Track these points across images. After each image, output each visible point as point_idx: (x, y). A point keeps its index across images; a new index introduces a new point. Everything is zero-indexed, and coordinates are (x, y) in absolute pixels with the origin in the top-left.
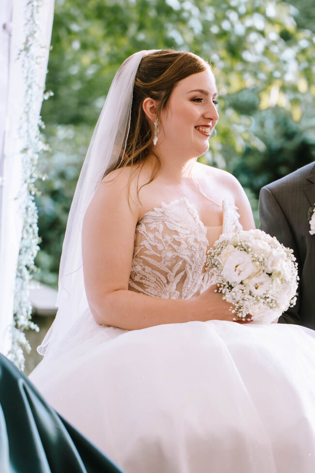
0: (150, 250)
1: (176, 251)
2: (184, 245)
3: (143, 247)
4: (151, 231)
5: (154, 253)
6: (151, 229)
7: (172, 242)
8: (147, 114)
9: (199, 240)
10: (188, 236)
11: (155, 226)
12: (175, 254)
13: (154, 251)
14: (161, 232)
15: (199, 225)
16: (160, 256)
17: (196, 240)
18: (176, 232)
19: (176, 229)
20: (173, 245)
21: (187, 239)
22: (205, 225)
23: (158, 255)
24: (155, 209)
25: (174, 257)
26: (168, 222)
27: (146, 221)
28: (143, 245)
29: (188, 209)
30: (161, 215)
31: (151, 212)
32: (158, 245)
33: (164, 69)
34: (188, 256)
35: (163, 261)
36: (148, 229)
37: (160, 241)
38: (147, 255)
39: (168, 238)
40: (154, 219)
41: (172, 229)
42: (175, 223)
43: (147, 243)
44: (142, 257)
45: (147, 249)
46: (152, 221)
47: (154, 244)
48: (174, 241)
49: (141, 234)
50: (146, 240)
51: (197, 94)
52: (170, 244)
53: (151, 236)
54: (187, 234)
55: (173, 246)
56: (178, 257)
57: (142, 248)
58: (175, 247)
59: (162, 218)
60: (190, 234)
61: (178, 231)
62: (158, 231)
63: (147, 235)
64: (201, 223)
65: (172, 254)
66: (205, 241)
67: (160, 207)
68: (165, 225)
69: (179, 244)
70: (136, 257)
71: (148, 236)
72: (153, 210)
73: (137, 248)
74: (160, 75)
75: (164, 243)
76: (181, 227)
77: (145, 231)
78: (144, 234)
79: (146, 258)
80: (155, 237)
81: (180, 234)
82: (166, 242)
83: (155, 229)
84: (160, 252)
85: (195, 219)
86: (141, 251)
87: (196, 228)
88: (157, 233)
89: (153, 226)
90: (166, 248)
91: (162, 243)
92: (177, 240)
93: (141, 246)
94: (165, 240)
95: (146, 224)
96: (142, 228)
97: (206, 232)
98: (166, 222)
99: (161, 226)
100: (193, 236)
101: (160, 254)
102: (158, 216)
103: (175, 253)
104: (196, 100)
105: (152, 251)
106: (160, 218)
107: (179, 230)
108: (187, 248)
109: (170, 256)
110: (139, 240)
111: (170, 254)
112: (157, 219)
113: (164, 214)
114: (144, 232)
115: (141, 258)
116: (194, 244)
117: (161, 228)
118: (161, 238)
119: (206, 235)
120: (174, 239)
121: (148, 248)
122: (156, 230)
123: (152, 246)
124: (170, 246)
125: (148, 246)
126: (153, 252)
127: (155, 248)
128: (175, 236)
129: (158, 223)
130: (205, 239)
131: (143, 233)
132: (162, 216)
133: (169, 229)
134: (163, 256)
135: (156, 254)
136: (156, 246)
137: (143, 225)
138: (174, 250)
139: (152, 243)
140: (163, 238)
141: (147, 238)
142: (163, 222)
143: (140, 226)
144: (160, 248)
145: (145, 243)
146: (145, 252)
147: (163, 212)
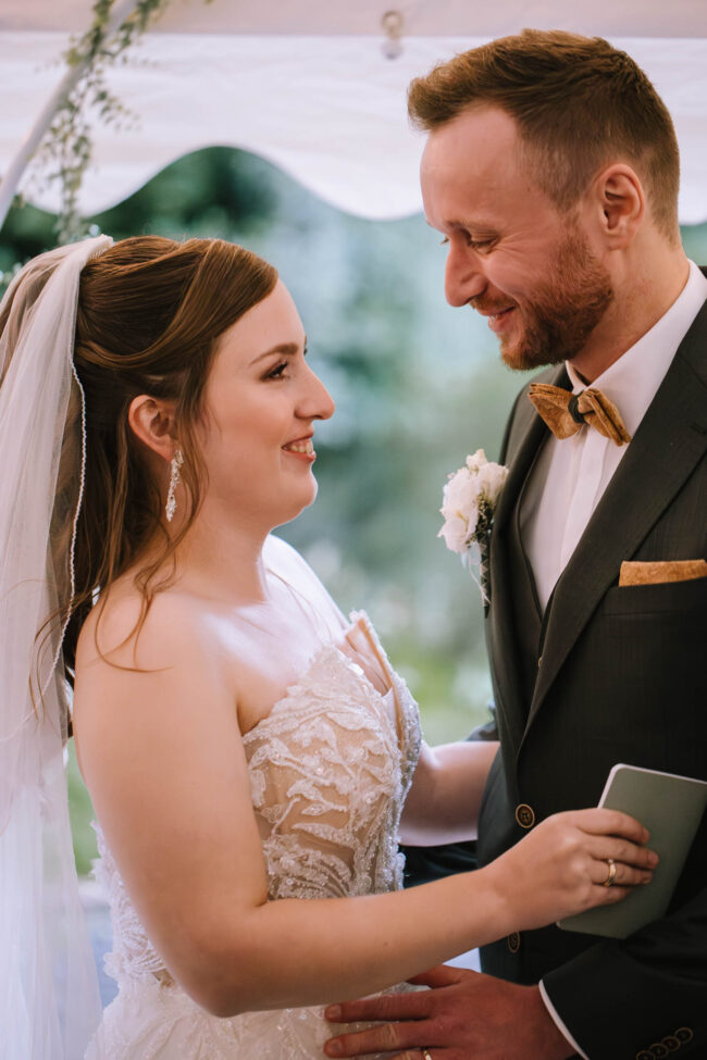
0: (318, 802)
1: (379, 783)
2: (390, 761)
3: (297, 800)
4: (307, 751)
5: (332, 806)
6: (305, 744)
7: (368, 762)
11: (311, 733)
13: (331, 801)
14: (333, 744)
16: (345, 809)
18: (367, 733)
19: (363, 725)
20: (370, 767)
22: (381, 694)
23: (340, 808)
24: (290, 690)
25: (378, 798)
26: (336, 711)
27: (284, 729)
28: (297, 795)
30: (307, 701)
31: (284, 702)
32: (338, 782)
35: (353, 820)
36: (295, 747)
38: (312, 819)
40: (300, 717)
41: (350, 727)
42: (348, 708)
43: (309, 786)
44: (297, 826)
45: (308, 802)
46: (297, 723)
47: (327, 783)
48: (371, 757)
49: (283, 768)
50: (302, 777)
51: (276, 360)
52: (364, 770)
53: (311, 762)
55: (373, 772)
56: (383, 795)
57: (295, 806)
58: (376, 770)
59: (314, 707)
61: (368, 727)
62: (325, 743)
63: (299, 765)
65: (372, 794)
68: (332, 722)
69: (382, 760)
70: (279, 831)
71: (303, 766)
73: (280, 807)
75: (349, 770)
77: (290, 756)
78: (289, 764)
79: (308, 827)
80: (325, 763)
81: (378, 734)
82: (355, 766)
84: (346, 799)
88: (325, 751)
89: (304, 736)
90: (359, 782)
91: (347, 774)
92: (374, 751)
93: (292, 797)
94: (352, 760)
95: (284, 736)
96: (280, 752)
98: (330, 715)
99: (327, 727)
101: (348, 804)
102: (302, 705)
103: (378, 789)
105: (327, 803)
106: (311, 709)
110: (280, 786)
112: (305, 715)
113: (315, 696)
114: (286, 759)
115: (293, 832)
117: (329, 733)
118: (340, 761)
120: (370, 752)
121: (312, 798)
122: (318, 743)
123: (322, 788)
124: (366, 772)
125: (312, 795)
126: (329, 805)
127: (330, 791)
128: (368, 744)
129: (313, 723)
132: (312, 703)
133: (345, 730)
134: (353, 806)
135: (336, 807)
136: (333, 787)
137: (275, 742)
138: (375, 780)
139: (322, 781)
140: (345, 757)
141: (303, 772)
142: (325, 715)
143: (267, 746)
144: (345, 786)
145: (300, 786)
146: (304, 812)
147: (308, 692)
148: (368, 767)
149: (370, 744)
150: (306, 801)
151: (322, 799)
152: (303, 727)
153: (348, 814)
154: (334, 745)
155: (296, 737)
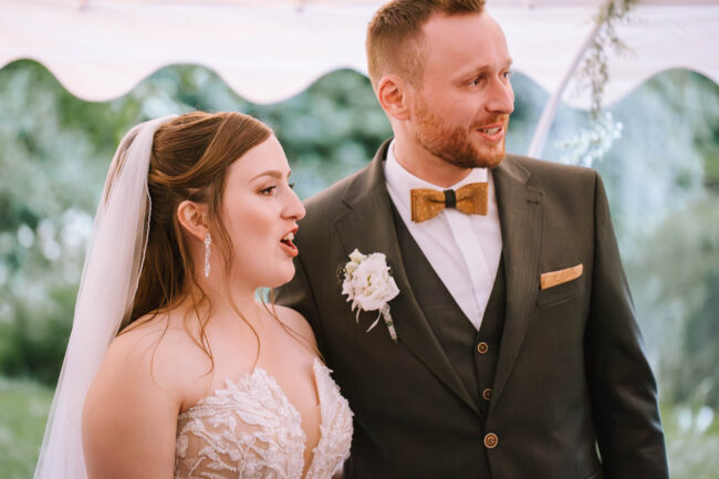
0: (217, 462)
1: (262, 459)
2: (274, 448)
3: (204, 458)
4: (216, 430)
5: (226, 466)
6: (215, 426)
7: (255, 444)
8: (188, 228)
9: (293, 434)
10: (278, 430)
11: (222, 420)
13: (225, 462)
15: (289, 409)
16: (235, 470)
17: (289, 436)
18: (259, 427)
19: (258, 422)
20: (256, 448)
21: (277, 435)
22: (297, 409)
23: (232, 469)
24: (216, 392)
25: (260, 468)
26: (243, 411)
27: (204, 414)
28: (204, 455)
30: (227, 401)
31: (212, 398)
32: (231, 452)
33: (202, 148)
34: (280, 463)
36: (209, 427)
37: (233, 445)
38: (212, 471)
39: (246, 438)
40: (217, 409)
41: (251, 422)
42: (253, 411)
43: (212, 451)
44: (203, 474)
45: (211, 461)
46: (214, 412)
47: (224, 452)
48: (258, 442)
49: (198, 437)
51: (265, 181)
52: (251, 449)
53: (217, 437)
54: (275, 428)
55: (257, 451)
56: (265, 467)
57: (203, 461)
58: (262, 452)
59: (230, 406)
60: (280, 426)
61: (261, 424)
62: (228, 428)
63: (208, 437)
64: (291, 406)
65: (256, 465)
66: (300, 435)
67: (225, 387)
68: (238, 417)
69: (266, 445)
70: (193, 475)
71: (211, 439)
72: (214, 395)
73: (193, 460)
74: (198, 160)
76: (265, 418)
77: (204, 431)
78: (203, 435)
79: (211, 476)
80: (225, 440)
81: (266, 429)
82: (245, 446)
83: (222, 425)
84: (236, 464)
85: (281, 400)
86: (200, 465)
87: (286, 415)
88: (226, 433)
90: (246, 455)
91: (238, 448)
92: (262, 439)
93: (201, 456)
94: (242, 442)
95: (204, 419)
96: (198, 427)
97: (300, 419)
98: (238, 412)
99: (233, 419)
100: (284, 430)
101: (236, 467)
102: (223, 403)
103: (261, 462)
104: (265, 191)
105: (222, 463)
106: (227, 406)
107: (262, 422)
108: (279, 451)
109: (253, 469)
110: (195, 447)
111: (252, 466)
112: (221, 409)
113: (233, 399)
114: (202, 432)
116: (287, 442)
117: (232, 423)
118: (234, 440)
119: (302, 424)
120: (257, 439)
121: (213, 458)
122: (223, 427)
123: (221, 454)
124: (251, 451)
125: (213, 456)
126: (223, 465)
127: (226, 457)
129: (225, 415)
130: (300, 432)
131: (201, 435)
132: (229, 403)
133: (245, 422)
134: (241, 470)
135: (229, 467)
136: (227, 455)
137: (198, 421)
138: (260, 457)
139: (221, 450)
140: (238, 439)
141: (210, 442)
142: (234, 412)
143: (192, 423)
144: (235, 456)
145: (206, 450)
146: (208, 466)
147: (230, 396)
148: (254, 447)
149: (257, 434)
150: (209, 460)
151: (219, 460)
152: (217, 416)
153: (238, 473)
154: (233, 430)
155: (211, 421)
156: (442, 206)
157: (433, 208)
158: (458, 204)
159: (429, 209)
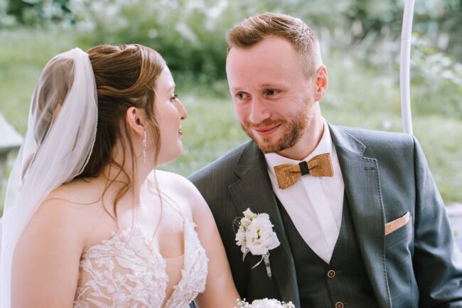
0: (98, 292)
1: (130, 294)
2: (140, 286)
3: (88, 288)
4: (99, 269)
7: (126, 283)
8: (134, 127)
9: (157, 277)
10: (145, 273)
11: (104, 263)
12: (130, 296)
13: (103, 292)
15: (157, 258)
16: (110, 299)
17: (154, 278)
18: (130, 271)
19: (131, 267)
20: (126, 286)
21: (144, 277)
22: (163, 257)
23: (108, 298)
24: (104, 241)
25: (128, 300)
26: (120, 257)
27: (93, 256)
28: (89, 286)
29: (144, 239)
30: (110, 248)
31: (99, 246)
32: (108, 286)
34: (145, 297)
35: (114, 304)
36: (95, 266)
37: (110, 282)
39: (120, 277)
40: (102, 254)
41: (125, 266)
42: (128, 258)
43: (95, 284)
44: (88, 299)
45: (94, 291)
46: (100, 256)
47: (103, 285)
48: (128, 282)
50: (93, 279)
54: (143, 272)
55: (127, 288)
56: (132, 301)
57: (89, 290)
58: (130, 288)
59: (112, 252)
60: (148, 271)
62: (107, 269)
63: (94, 273)
64: (160, 256)
65: (125, 297)
66: (164, 277)
67: (111, 238)
68: (115, 261)
69: (134, 285)
70: (81, 299)
71: (95, 275)
73: (81, 289)
76: (136, 264)
77: (91, 269)
79: (93, 301)
80: (104, 277)
81: (135, 273)
82: (118, 283)
83: (104, 266)
85: (151, 251)
86: (87, 292)
87: (154, 262)
88: (106, 272)
89: (101, 262)
90: (118, 290)
91: (113, 284)
92: (131, 280)
93: (87, 286)
94: (117, 280)
95: (92, 259)
96: (88, 265)
97: (165, 266)
98: (117, 258)
99: (112, 262)
100: (150, 274)
101: (111, 297)
102: (107, 249)
105: (101, 294)
106: (109, 253)
107: (133, 267)
108: (144, 289)
109: (123, 300)
110: (84, 281)
111: (123, 297)
112: (105, 254)
113: (115, 247)
115: (86, 301)
116: (151, 283)
117: (112, 266)
118: (112, 278)
119: (166, 270)
120: (128, 279)
122: (105, 268)
123: (101, 287)
124: (123, 287)
125: (95, 288)
128: (129, 276)
129: (107, 258)
130: (164, 275)
131: (89, 271)
133: (120, 266)
134: (114, 299)
135: (105, 297)
136: (105, 288)
137: (88, 260)
138: (129, 292)
139: (101, 284)
140: (114, 278)
141: (94, 277)
142: (113, 257)
144: (111, 289)
145: (91, 283)
146: (91, 294)
147: (113, 245)
148: (124, 284)
150: (92, 290)
151: (99, 290)
152: (102, 259)
153: (112, 301)
154: (111, 271)
155: (97, 262)
156: (300, 174)
157: (293, 177)
158: (311, 172)
159: (291, 178)
